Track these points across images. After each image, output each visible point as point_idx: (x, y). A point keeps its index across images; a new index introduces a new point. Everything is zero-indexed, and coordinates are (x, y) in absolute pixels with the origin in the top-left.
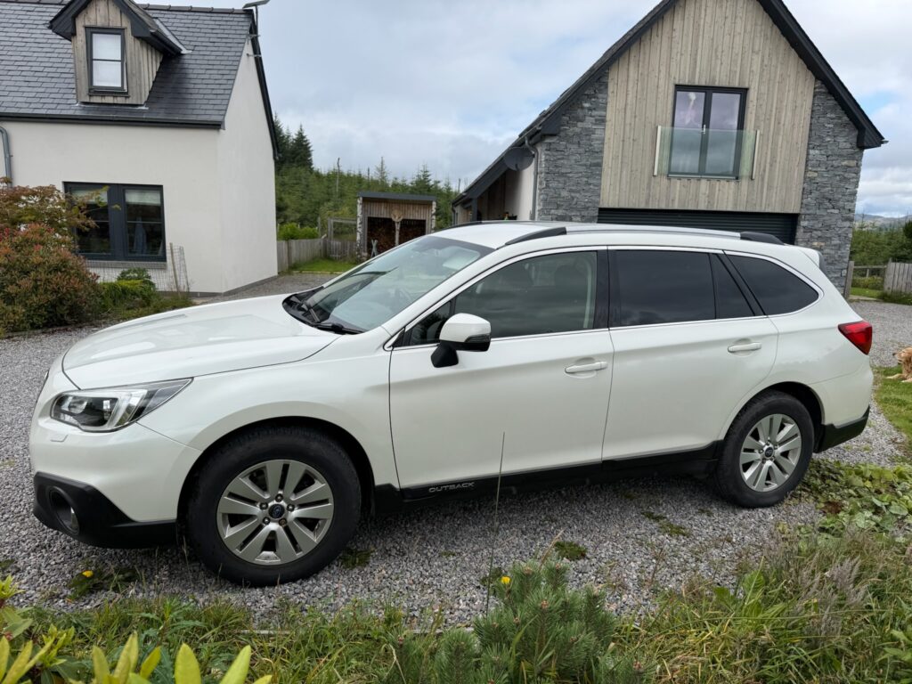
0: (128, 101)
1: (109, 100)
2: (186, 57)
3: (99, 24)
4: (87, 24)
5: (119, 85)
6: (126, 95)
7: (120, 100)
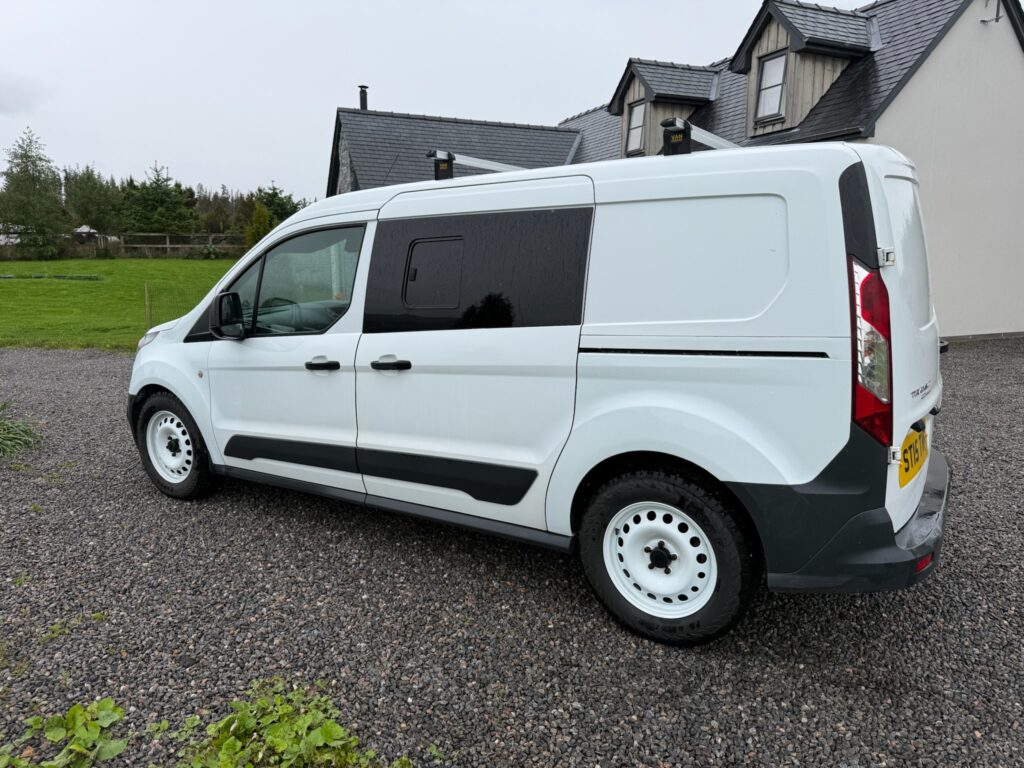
2: (876, 54)
3: (770, 51)
4: (761, 54)
5: (776, 111)
6: (782, 120)
7: (778, 127)
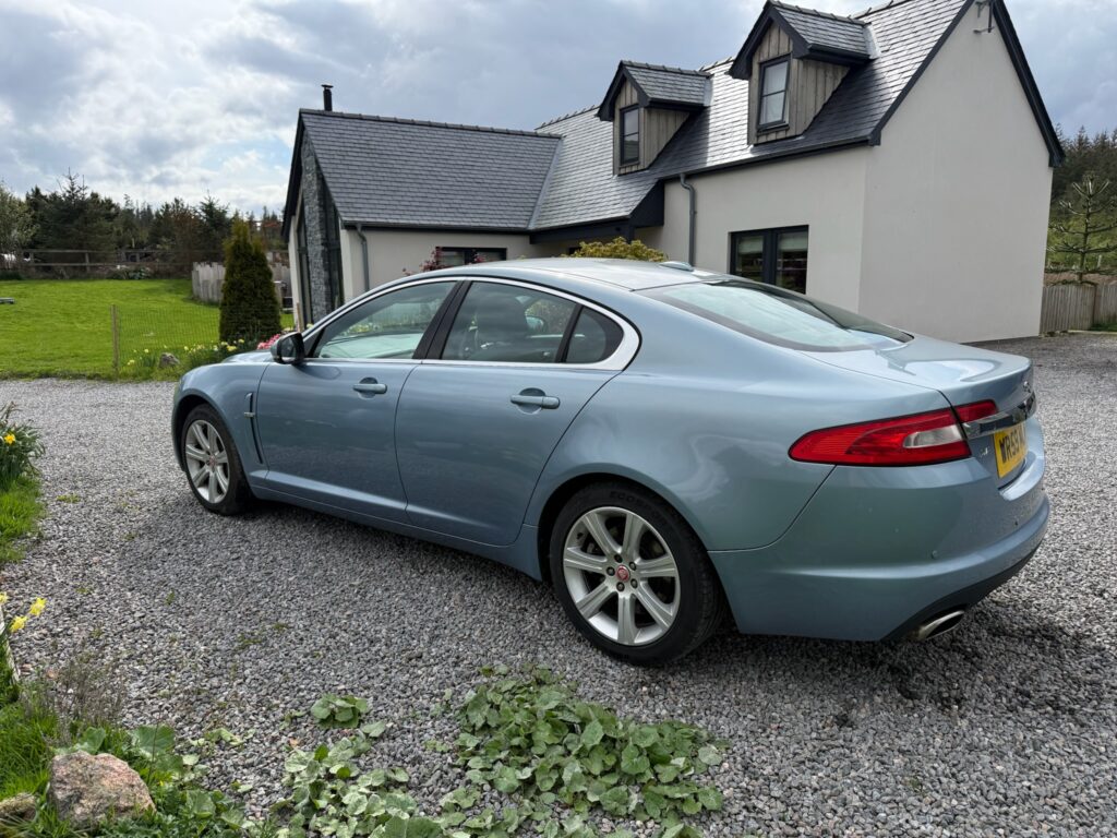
0: (788, 135)
1: (772, 137)
2: (877, 62)
3: (771, 56)
4: (762, 59)
5: (779, 118)
6: (786, 128)
7: (782, 135)
